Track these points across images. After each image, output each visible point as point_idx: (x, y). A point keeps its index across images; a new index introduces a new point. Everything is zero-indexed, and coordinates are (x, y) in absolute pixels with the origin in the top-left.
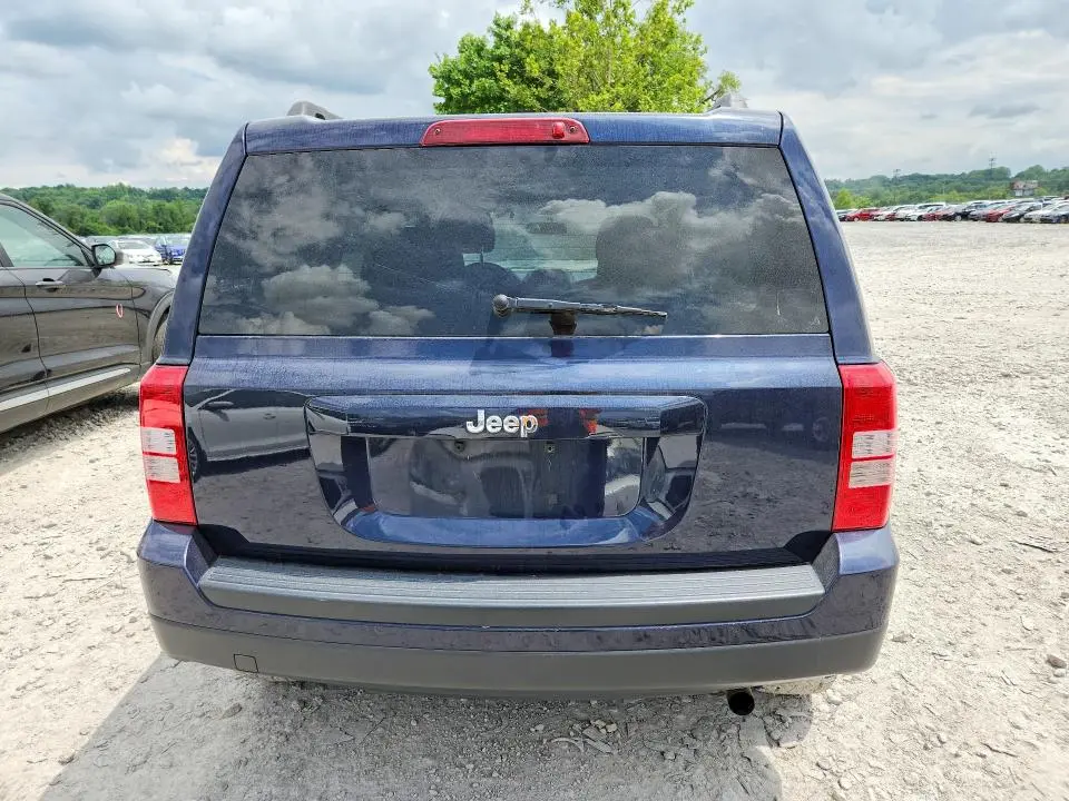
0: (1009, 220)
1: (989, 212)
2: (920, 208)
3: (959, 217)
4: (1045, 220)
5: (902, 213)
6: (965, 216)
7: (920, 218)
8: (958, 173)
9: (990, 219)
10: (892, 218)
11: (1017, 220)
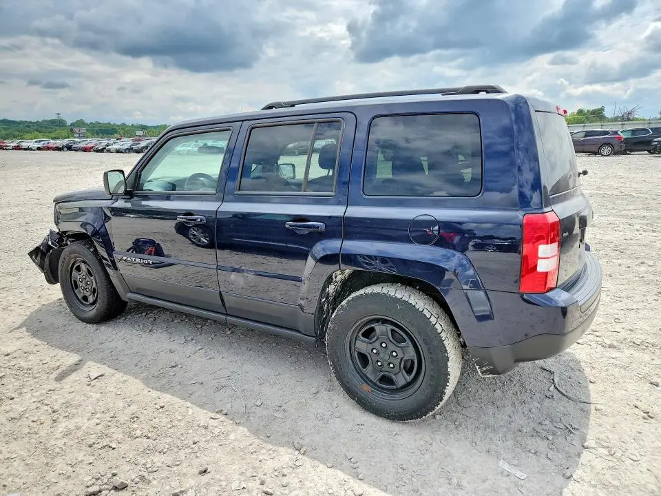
0: (97, 151)
1: (85, 146)
2: (36, 142)
3: (65, 149)
4: (118, 151)
5: (24, 145)
6: (69, 148)
7: (39, 149)
8: (34, 120)
9: (85, 150)
10: (18, 148)
11: (102, 151)
